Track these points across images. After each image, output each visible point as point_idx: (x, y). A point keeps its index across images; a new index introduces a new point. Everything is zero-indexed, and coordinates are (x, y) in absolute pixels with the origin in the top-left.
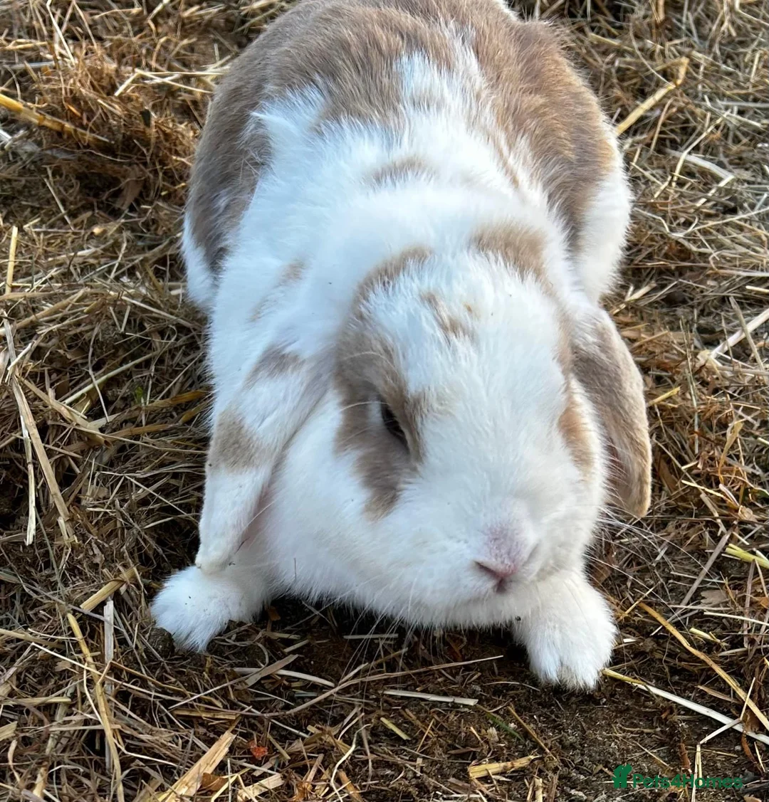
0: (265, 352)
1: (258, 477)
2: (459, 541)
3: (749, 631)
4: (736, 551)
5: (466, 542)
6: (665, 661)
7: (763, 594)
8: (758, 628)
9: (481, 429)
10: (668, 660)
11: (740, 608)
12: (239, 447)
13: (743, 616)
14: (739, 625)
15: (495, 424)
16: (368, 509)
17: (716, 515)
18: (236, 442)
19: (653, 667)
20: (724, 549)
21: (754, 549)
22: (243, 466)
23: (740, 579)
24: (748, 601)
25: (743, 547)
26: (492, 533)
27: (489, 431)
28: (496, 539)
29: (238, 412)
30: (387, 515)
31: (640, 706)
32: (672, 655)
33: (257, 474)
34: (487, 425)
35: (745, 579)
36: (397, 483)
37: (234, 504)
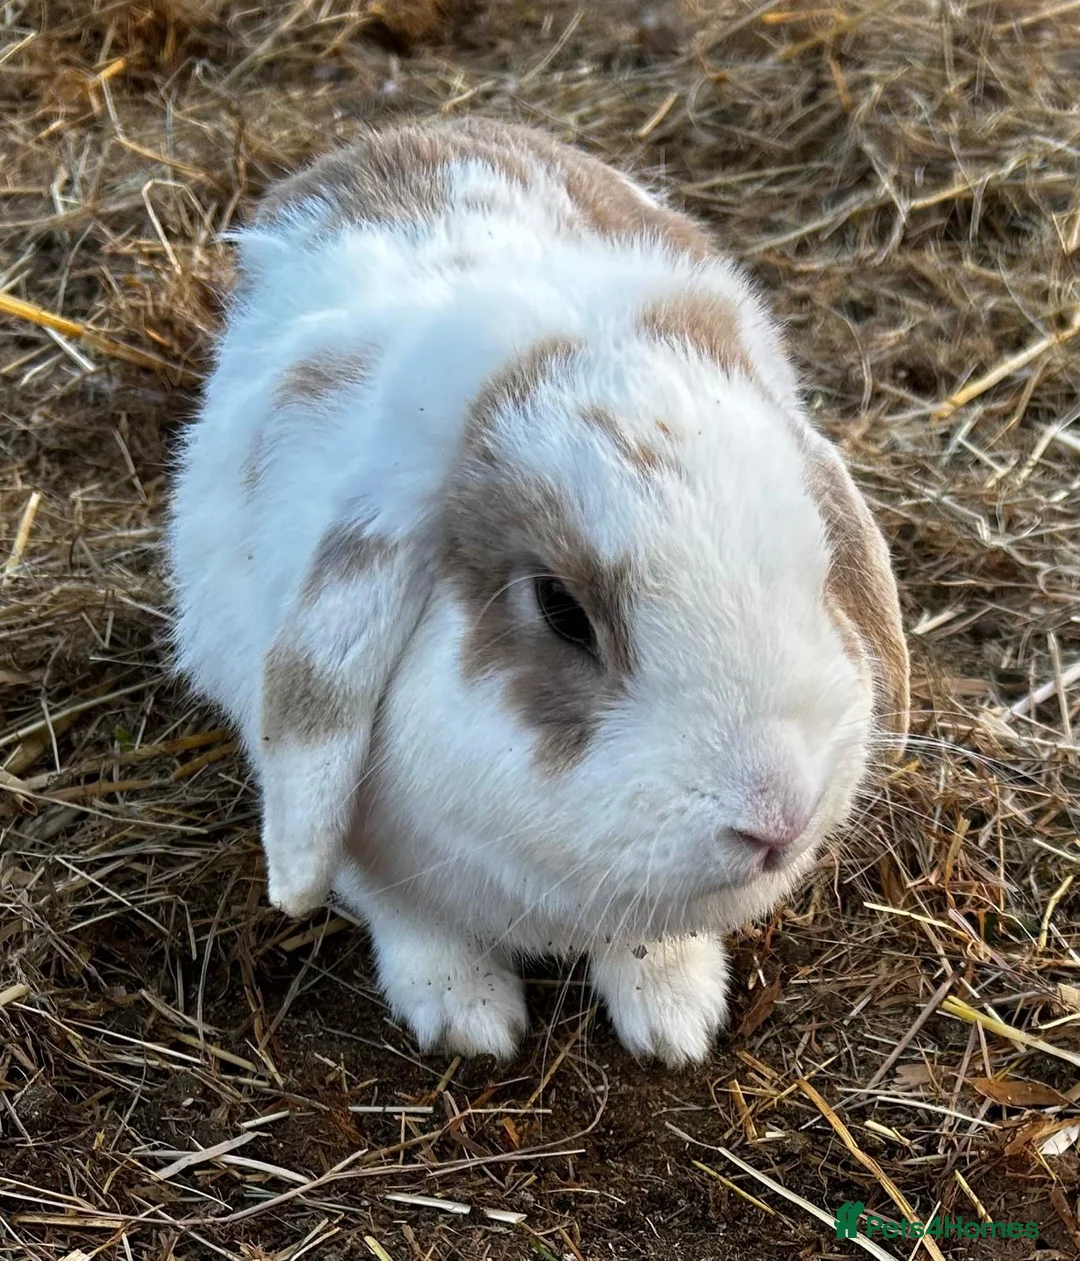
0: (324, 543)
1: (354, 743)
2: (703, 796)
3: (951, 1129)
4: (958, 1006)
5: (715, 797)
6: (823, 1169)
7: (983, 1074)
8: (964, 1126)
9: (720, 615)
10: (829, 1166)
11: (944, 1094)
12: (312, 701)
13: (947, 1107)
14: (939, 1119)
15: (741, 606)
16: (541, 757)
17: (941, 952)
18: (307, 693)
19: (806, 1178)
20: (941, 1003)
21: (986, 1005)
22: (326, 731)
23: (956, 1048)
24: (959, 1083)
25: (971, 1001)
26: (756, 782)
27: (733, 617)
28: (763, 791)
29: (298, 647)
30: (574, 763)
31: (776, 1238)
32: (834, 1160)
33: (351, 738)
34: (730, 609)
35: (963, 1049)
36: (587, 710)
37: (321, 793)
